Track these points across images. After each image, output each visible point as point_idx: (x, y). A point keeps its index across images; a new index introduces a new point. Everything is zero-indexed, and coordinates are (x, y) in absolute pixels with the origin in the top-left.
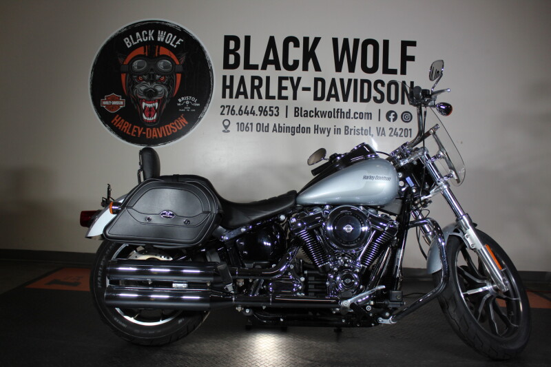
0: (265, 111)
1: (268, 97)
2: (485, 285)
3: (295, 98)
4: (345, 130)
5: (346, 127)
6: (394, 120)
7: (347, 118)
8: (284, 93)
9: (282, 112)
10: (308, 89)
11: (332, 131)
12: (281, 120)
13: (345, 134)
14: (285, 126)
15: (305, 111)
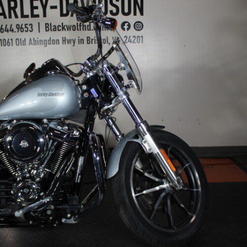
0: (22, 28)
1: (23, 16)
2: (162, 184)
3: (45, 15)
4: (88, 40)
5: (88, 37)
6: (128, 29)
7: (88, 30)
8: (36, 12)
9: (35, 27)
10: (55, 7)
11: (77, 42)
12: (35, 35)
13: (88, 43)
14: (39, 39)
15: (54, 26)
